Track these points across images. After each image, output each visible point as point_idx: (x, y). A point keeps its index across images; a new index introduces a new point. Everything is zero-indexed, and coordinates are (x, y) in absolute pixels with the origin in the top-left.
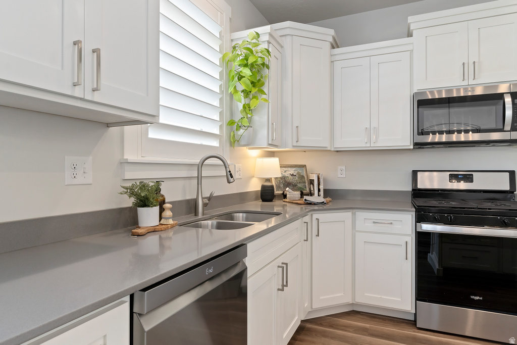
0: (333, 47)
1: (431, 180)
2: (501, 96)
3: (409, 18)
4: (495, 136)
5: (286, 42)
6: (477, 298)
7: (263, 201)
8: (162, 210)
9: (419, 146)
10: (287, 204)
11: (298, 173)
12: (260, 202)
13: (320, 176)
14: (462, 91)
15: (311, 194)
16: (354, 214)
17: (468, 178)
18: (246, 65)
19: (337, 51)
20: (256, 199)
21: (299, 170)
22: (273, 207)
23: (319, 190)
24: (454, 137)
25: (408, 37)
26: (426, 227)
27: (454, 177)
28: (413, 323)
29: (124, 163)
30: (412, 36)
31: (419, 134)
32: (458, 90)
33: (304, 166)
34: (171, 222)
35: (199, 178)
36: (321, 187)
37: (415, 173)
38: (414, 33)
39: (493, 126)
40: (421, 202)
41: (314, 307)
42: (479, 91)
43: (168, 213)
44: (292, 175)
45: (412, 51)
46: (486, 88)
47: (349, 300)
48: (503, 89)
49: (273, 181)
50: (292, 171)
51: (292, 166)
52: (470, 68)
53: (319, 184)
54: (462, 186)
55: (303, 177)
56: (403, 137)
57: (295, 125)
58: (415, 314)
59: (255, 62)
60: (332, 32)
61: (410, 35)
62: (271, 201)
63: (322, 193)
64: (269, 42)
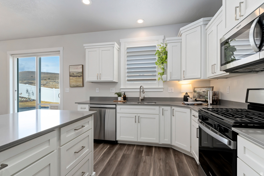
11: (207, 91)
21: (208, 89)
31: (221, 65)
33: (212, 87)
35: (140, 92)
44: (204, 92)
63: (211, 101)
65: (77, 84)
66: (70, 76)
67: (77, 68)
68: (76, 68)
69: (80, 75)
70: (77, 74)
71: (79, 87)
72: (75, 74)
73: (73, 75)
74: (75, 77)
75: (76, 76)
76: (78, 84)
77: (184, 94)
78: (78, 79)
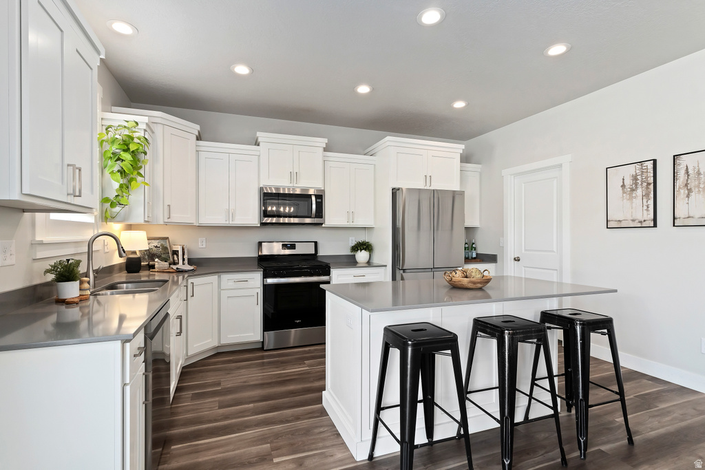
0: (197, 139)
1: (271, 248)
2: (310, 196)
3: (258, 133)
4: (308, 220)
5: (158, 130)
6: (298, 321)
7: (128, 272)
9: (263, 224)
10: (156, 273)
11: (162, 245)
12: (125, 274)
13: (184, 247)
14: (286, 189)
15: (175, 263)
16: (219, 277)
17: (293, 247)
18: (127, 150)
19: (201, 143)
20: (121, 271)
21: (162, 242)
22: (140, 277)
23: (184, 260)
24: (281, 220)
25: (255, 145)
26: (270, 281)
27: (285, 246)
28: (262, 349)
29: (36, 244)
30: (258, 145)
31: (264, 217)
32: (284, 189)
33: (167, 238)
35: (90, 254)
36: (186, 257)
37: (260, 244)
38: (261, 144)
39: (306, 214)
40: (265, 264)
41: (189, 355)
42: (298, 192)
43: (86, 285)
44: (156, 247)
45: (259, 156)
46: (302, 190)
47: (216, 344)
48: (311, 192)
49: (138, 253)
50: (155, 243)
51: (156, 239)
52: (294, 176)
53: (183, 254)
54: (287, 252)
55: (166, 248)
56: (253, 218)
57: (166, 204)
58: (263, 342)
59: (137, 149)
60: (198, 127)
61: (257, 144)
62: (138, 272)
63: (186, 261)
64: (145, 130)
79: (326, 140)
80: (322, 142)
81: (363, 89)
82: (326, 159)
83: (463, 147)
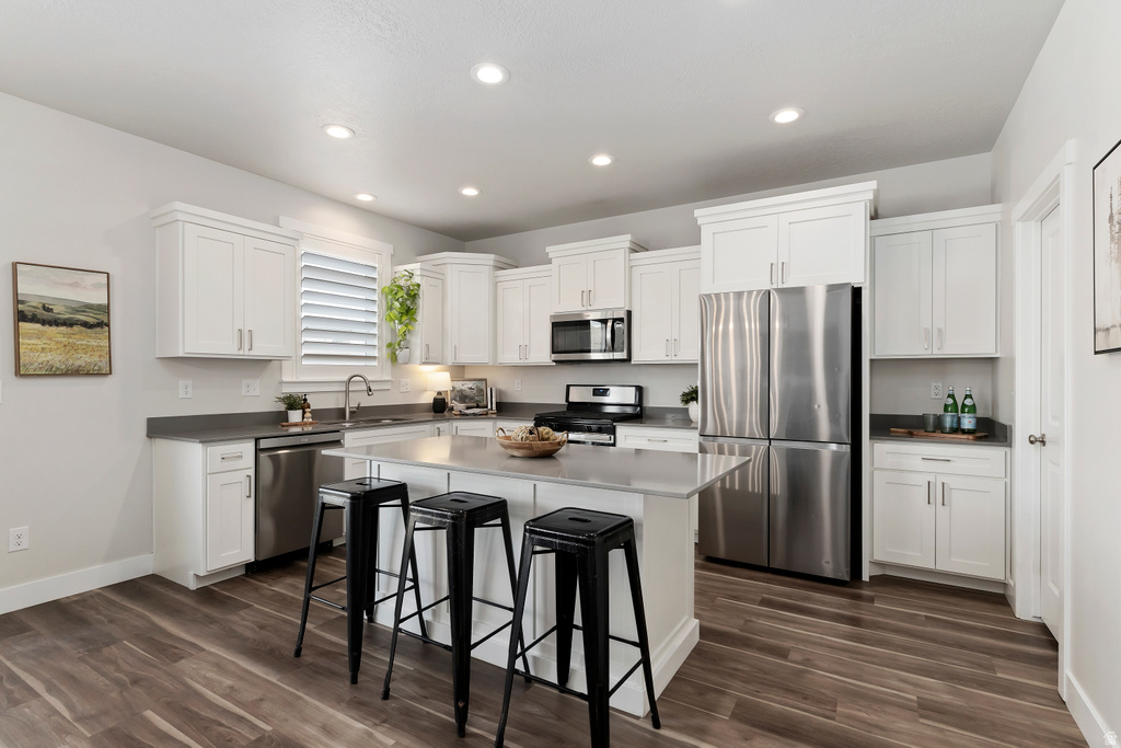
0: (501, 268)
3: (547, 248)
7: (435, 412)
8: (304, 413)
11: (477, 387)
12: (432, 414)
13: (493, 389)
16: (495, 423)
19: (500, 272)
20: (428, 411)
21: (479, 384)
23: (492, 403)
27: (597, 392)
29: (282, 383)
31: (553, 352)
33: (485, 380)
34: (310, 420)
35: (347, 392)
37: (568, 387)
38: (553, 261)
43: (308, 415)
44: (470, 388)
50: (470, 384)
51: (470, 380)
52: (587, 295)
53: (491, 398)
55: (482, 390)
56: (544, 355)
60: (492, 257)
62: (443, 412)
63: (494, 405)
65: (71, 362)
66: (21, 317)
67: (75, 285)
68: (70, 285)
69: (91, 320)
70: (77, 311)
71: (88, 374)
72: (60, 311)
73: (47, 315)
74: (63, 329)
75: (69, 323)
76: (78, 363)
77: (435, 395)
78: (79, 340)
79: (628, 237)
80: (625, 241)
81: (601, 160)
82: (633, 263)
83: (873, 185)
